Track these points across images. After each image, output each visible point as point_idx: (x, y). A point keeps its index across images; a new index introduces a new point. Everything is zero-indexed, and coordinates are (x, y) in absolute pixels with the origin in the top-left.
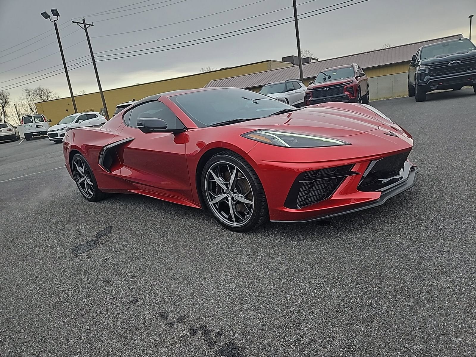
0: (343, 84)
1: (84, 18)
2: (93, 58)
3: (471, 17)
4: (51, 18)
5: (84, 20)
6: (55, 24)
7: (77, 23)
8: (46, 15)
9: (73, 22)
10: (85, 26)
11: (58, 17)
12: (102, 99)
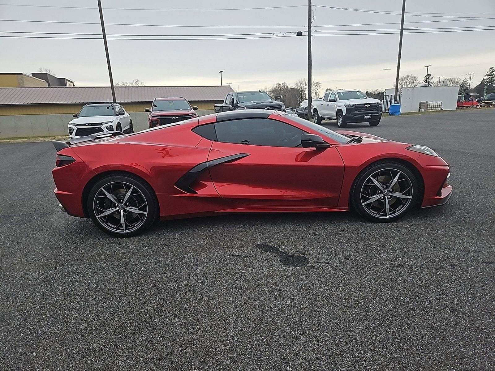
0: (189, 115)
3: (221, 72)
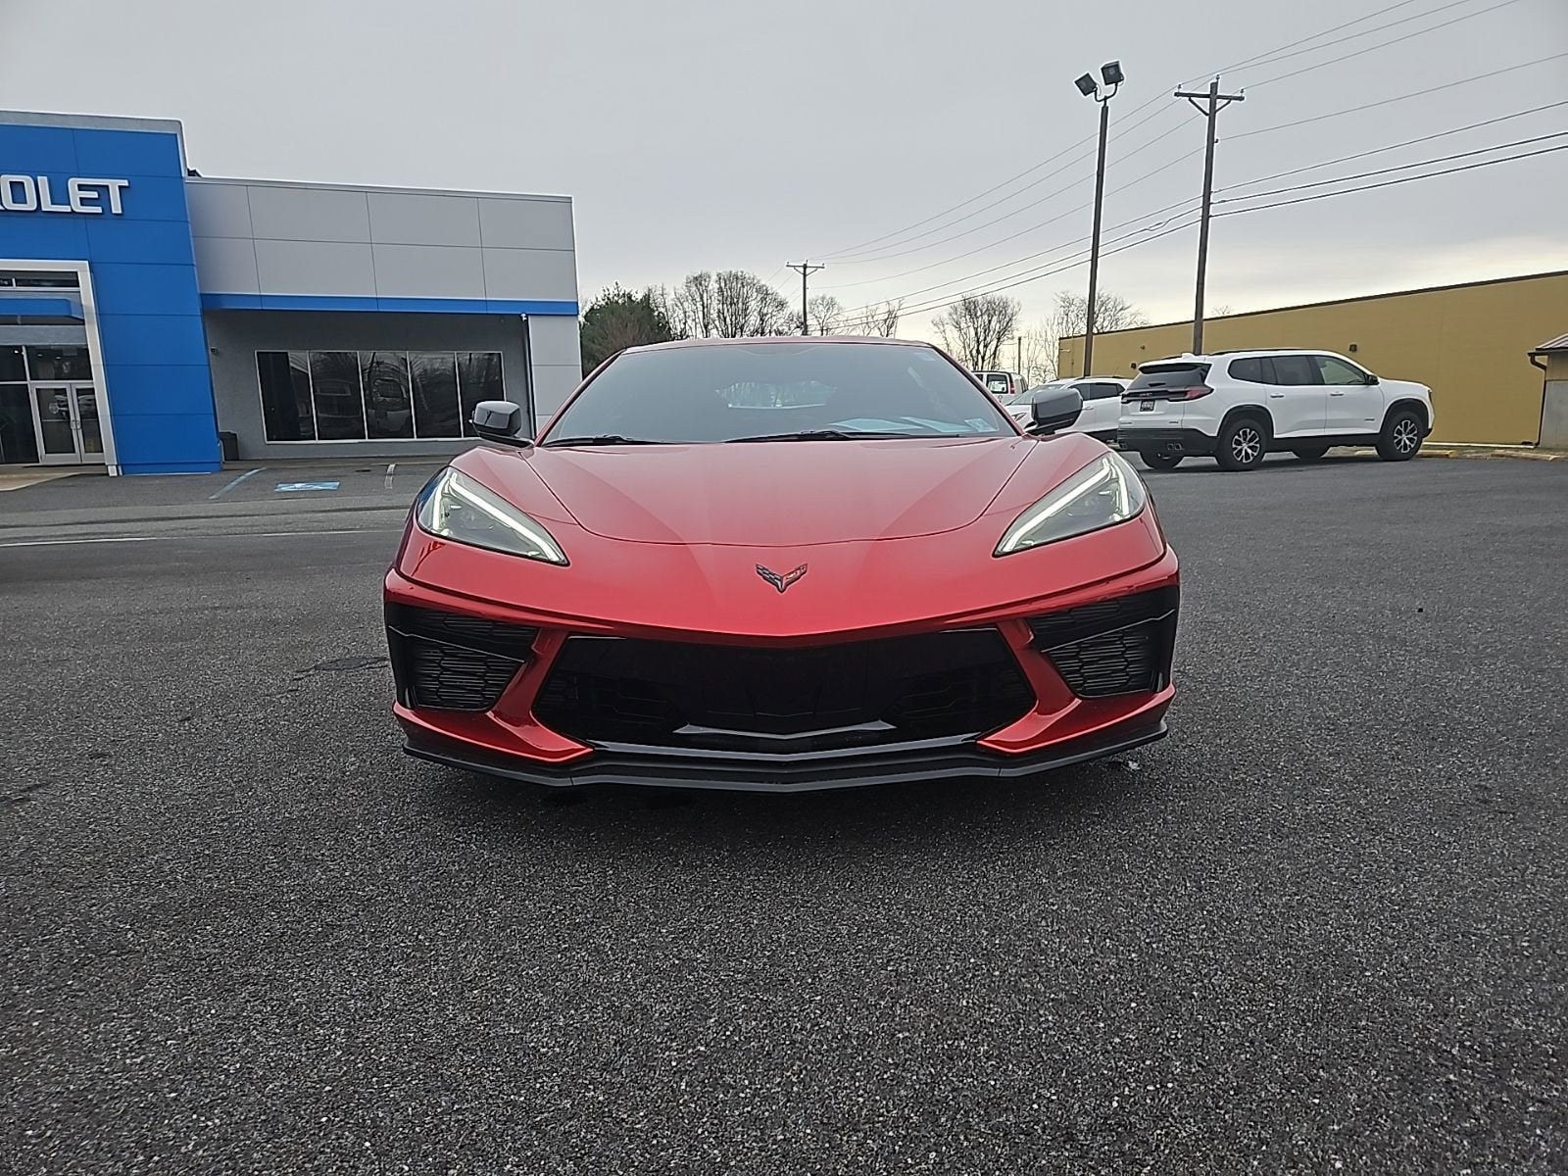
1: (1218, 79)
2: (1207, 204)
4: (1098, 92)
5: (1214, 86)
6: (1105, 110)
7: (1190, 96)
8: (1086, 85)
9: (1176, 94)
10: (1213, 105)
11: (1116, 85)
12: (1195, 338)
